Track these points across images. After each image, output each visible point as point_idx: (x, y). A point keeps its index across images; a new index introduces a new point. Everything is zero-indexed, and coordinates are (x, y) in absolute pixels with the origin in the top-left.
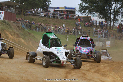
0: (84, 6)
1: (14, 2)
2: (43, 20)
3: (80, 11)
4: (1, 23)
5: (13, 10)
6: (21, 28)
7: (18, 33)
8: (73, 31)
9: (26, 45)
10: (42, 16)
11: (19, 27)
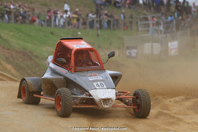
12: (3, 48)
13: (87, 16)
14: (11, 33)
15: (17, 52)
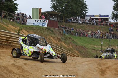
0: (116, 14)
1: (57, 11)
2: (81, 27)
3: (112, 18)
4: (46, 30)
5: (55, 19)
6: (63, 33)
7: (60, 37)
8: (107, 35)
9: (66, 48)
10: (80, 23)
11: (60, 33)
12: (75, 45)
13: (106, 34)
14: (78, 40)
15: (80, 46)
